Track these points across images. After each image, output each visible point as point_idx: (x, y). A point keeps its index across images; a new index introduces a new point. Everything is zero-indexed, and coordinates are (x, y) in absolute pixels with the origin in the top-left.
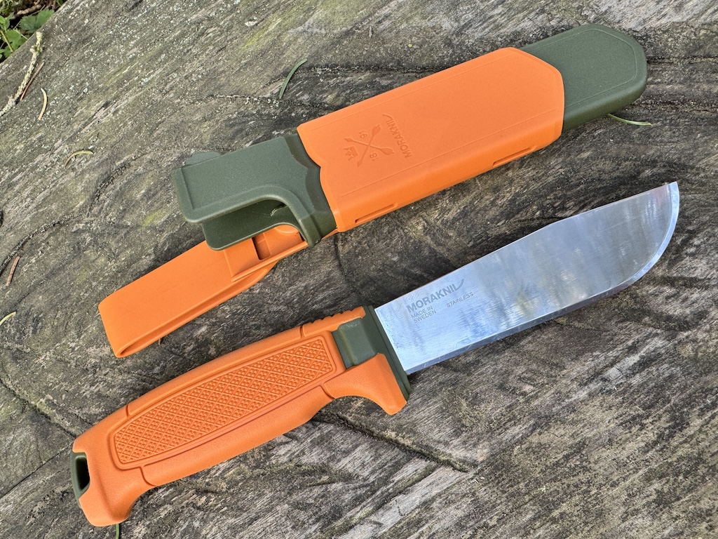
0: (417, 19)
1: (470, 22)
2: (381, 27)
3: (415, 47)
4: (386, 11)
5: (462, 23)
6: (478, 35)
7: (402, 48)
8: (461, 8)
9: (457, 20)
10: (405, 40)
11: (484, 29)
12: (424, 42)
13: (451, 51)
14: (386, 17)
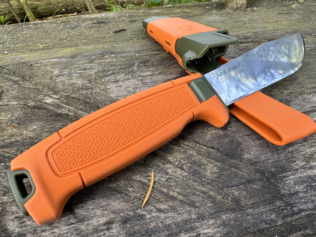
0: (49, 67)
1: (64, 75)
2: (36, 65)
3: (40, 75)
4: (43, 61)
5: (61, 74)
6: (62, 79)
7: (36, 74)
8: (66, 70)
9: (60, 73)
10: (39, 72)
11: (66, 78)
12: (44, 75)
13: (49, 81)
14: (41, 63)
